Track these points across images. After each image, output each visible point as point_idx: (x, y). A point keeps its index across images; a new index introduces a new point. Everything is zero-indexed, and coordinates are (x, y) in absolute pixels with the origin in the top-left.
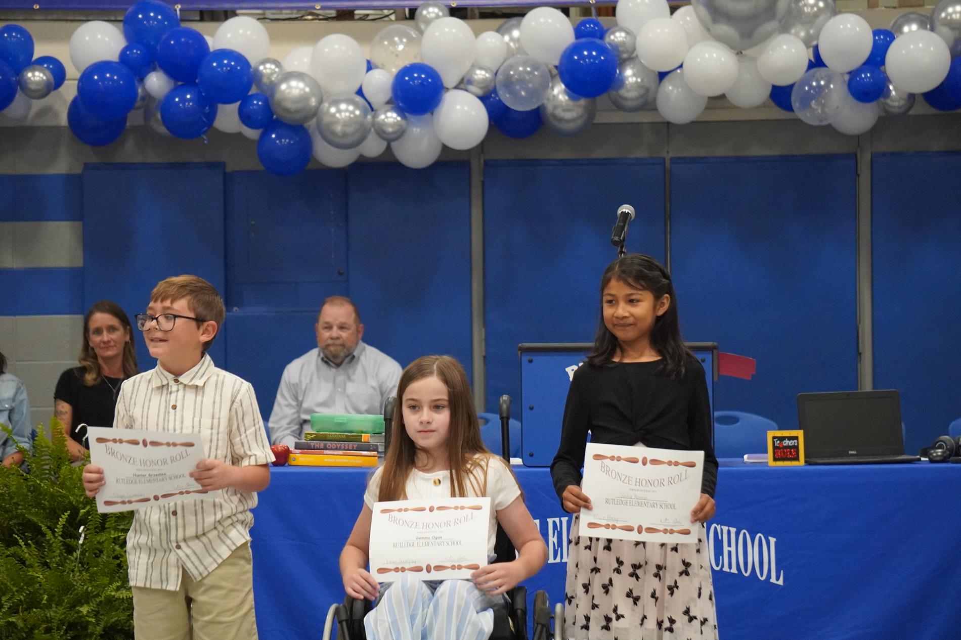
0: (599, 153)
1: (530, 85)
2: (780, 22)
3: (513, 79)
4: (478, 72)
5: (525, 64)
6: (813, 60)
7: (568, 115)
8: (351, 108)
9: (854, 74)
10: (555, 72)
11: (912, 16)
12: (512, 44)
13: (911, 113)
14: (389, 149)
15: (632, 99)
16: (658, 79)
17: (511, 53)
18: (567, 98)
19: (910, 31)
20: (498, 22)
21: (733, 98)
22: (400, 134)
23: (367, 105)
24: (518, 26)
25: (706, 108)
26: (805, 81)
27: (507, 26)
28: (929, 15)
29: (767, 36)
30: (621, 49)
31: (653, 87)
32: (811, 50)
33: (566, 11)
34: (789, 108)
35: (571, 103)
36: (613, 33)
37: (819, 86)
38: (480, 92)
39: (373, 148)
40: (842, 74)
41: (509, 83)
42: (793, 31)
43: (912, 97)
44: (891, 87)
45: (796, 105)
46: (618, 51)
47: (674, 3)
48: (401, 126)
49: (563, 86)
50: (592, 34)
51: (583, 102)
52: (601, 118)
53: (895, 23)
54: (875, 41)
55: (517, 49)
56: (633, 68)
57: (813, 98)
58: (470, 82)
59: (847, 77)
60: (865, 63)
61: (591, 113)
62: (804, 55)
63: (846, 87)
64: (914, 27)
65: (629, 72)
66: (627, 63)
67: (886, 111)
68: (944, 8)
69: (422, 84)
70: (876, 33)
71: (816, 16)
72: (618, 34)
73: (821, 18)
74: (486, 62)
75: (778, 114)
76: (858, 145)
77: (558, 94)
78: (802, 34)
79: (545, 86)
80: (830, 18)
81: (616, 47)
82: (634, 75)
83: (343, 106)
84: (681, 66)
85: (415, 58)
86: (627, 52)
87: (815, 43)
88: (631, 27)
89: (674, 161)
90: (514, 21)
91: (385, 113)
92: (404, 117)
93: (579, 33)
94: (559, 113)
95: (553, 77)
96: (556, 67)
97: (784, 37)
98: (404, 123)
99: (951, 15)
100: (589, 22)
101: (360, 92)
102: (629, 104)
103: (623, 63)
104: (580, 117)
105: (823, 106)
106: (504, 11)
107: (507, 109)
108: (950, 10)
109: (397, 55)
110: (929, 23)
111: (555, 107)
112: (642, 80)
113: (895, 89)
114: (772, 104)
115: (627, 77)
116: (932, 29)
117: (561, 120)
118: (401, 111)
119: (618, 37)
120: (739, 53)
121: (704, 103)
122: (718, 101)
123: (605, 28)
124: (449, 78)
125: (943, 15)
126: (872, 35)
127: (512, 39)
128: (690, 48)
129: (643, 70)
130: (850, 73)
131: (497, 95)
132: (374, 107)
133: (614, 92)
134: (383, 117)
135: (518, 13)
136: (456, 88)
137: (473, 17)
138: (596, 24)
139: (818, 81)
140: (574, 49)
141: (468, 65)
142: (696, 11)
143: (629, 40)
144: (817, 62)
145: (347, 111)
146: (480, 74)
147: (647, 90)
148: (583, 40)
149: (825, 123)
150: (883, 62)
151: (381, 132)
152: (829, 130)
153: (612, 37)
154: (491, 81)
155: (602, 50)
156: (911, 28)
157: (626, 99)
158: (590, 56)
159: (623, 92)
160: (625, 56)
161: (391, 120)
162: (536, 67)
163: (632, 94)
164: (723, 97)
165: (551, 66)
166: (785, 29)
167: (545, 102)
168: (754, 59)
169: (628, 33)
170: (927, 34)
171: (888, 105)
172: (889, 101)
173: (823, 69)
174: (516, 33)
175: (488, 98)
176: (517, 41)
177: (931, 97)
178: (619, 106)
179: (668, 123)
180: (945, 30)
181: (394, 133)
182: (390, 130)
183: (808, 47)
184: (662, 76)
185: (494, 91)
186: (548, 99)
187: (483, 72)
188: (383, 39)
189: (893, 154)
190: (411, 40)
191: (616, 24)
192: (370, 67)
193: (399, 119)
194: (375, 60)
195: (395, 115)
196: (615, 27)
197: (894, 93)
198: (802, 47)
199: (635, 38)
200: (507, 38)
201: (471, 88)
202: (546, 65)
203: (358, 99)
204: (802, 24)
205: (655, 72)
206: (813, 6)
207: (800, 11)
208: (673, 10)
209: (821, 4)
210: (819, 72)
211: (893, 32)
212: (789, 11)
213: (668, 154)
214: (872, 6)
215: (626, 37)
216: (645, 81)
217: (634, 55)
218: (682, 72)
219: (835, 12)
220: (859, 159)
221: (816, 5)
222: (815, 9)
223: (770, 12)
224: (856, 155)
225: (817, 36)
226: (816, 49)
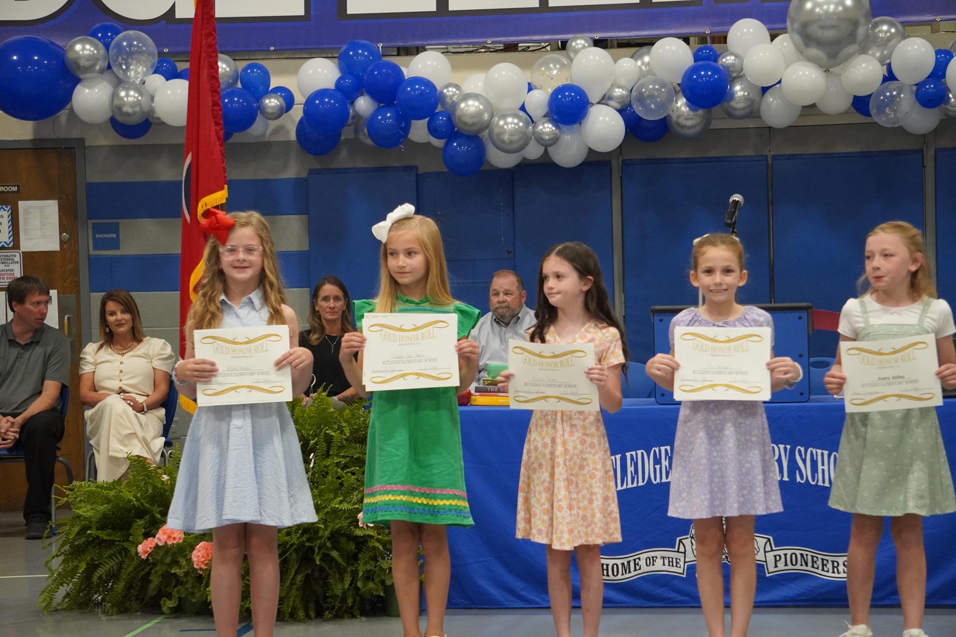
0: (713, 153)
1: (658, 100)
2: (860, 44)
3: (645, 95)
4: (617, 90)
5: (654, 83)
6: (886, 75)
7: (689, 123)
8: (516, 121)
9: (920, 86)
10: (678, 88)
12: (643, 67)
14: (546, 152)
15: (740, 109)
16: (761, 94)
17: (642, 75)
18: (688, 109)
20: (632, 50)
21: (822, 107)
22: (555, 140)
23: (529, 118)
24: (648, 53)
25: (800, 115)
26: (880, 92)
27: (638, 54)
29: (849, 57)
30: (731, 69)
31: (757, 99)
32: (885, 67)
33: (686, 40)
34: (867, 114)
35: (692, 113)
36: (725, 57)
37: (892, 96)
38: (618, 106)
39: (533, 152)
40: (911, 86)
41: (641, 99)
42: (870, 52)
44: (951, 96)
45: (873, 111)
46: (729, 71)
47: (774, 32)
48: (556, 134)
49: (685, 100)
50: (707, 58)
51: (701, 112)
52: (716, 125)
53: (953, 44)
54: (937, 59)
55: (648, 71)
56: (741, 84)
57: (887, 105)
58: (610, 98)
59: (915, 88)
60: (929, 77)
61: (708, 121)
62: (881, 71)
63: (913, 96)
65: (737, 88)
66: (736, 80)
67: (946, 115)
69: (572, 100)
70: (938, 52)
71: (889, 40)
72: (728, 58)
73: (893, 42)
74: (623, 82)
75: (860, 119)
76: (924, 142)
77: (681, 106)
78: (878, 54)
79: (670, 100)
80: (900, 41)
81: (727, 68)
82: (742, 90)
83: (510, 120)
84: (780, 82)
85: (567, 80)
86: (736, 71)
87: (888, 61)
88: (739, 51)
89: (775, 158)
90: (645, 49)
91: (544, 123)
92: (557, 127)
93: (697, 57)
94: (682, 121)
95: (676, 93)
96: (679, 85)
97: (863, 57)
98: (557, 131)
100: (706, 48)
101: (523, 108)
102: (738, 113)
103: (733, 80)
104: (700, 124)
105: (895, 111)
106: (637, 41)
107: (641, 118)
109: (552, 79)
111: (678, 117)
112: (748, 94)
114: (854, 110)
115: (737, 92)
117: (684, 127)
118: (555, 122)
119: (729, 60)
120: (827, 71)
121: (799, 111)
122: (810, 109)
123: (718, 53)
124: (594, 95)
126: (934, 54)
127: (643, 63)
128: (787, 68)
129: (749, 86)
130: (916, 85)
131: (632, 108)
132: (535, 120)
133: (726, 104)
134: (541, 127)
135: (649, 43)
136: (599, 103)
137: (612, 47)
138: (711, 50)
139: (891, 92)
140: (693, 70)
141: (609, 85)
142: (791, 38)
143: (737, 62)
144: (890, 77)
145: (512, 123)
146: (618, 92)
147: (753, 101)
148: (700, 63)
149: (897, 125)
150: (943, 76)
151: (539, 140)
152: (900, 131)
153: (724, 60)
154: (627, 97)
155: (716, 70)
157: (735, 109)
158: (706, 75)
159: (733, 104)
160: (734, 75)
161: (547, 130)
162: (663, 85)
163: (740, 105)
164: (814, 106)
165: (675, 84)
166: (863, 50)
167: (671, 112)
168: (839, 75)
169: (736, 56)
171: (948, 110)
172: (948, 107)
173: (895, 82)
174: (646, 59)
175: (625, 111)
176: (648, 64)
178: (730, 115)
179: (770, 128)
181: (549, 140)
182: (547, 137)
183: (882, 65)
184: (765, 90)
185: (630, 105)
186: (673, 111)
187: (621, 90)
188: (540, 66)
190: (563, 66)
191: (727, 50)
192: (530, 88)
193: (554, 128)
194: (535, 83)
195: (550, 126)
196: (727, 51)
197: (953, 100)
198: (878, 65)
199: (743, 61)
200: (639, 63)
201: (611, 103)
202: (671, 83)
203: (521, 113)
204: (878, 46)
205: (758, 86)
206: (886, 32)
207: (876, 36)
208: (773, 37)
209: (893, 30)
210: (892, 84)
211: (952, 51)
212: (867, 36)
213: (770, 152)
214: (934, 31)
215: (735, 60)
216: (751, 94)
217: (742, 74)
218: (780, 88)
219: (904, 37)
220: (925, 154)
221: (888, 31)
222: (888, 34)
223: (851, 37)
224: (923, 152)
225: (890, 56)
226: (889, 66)
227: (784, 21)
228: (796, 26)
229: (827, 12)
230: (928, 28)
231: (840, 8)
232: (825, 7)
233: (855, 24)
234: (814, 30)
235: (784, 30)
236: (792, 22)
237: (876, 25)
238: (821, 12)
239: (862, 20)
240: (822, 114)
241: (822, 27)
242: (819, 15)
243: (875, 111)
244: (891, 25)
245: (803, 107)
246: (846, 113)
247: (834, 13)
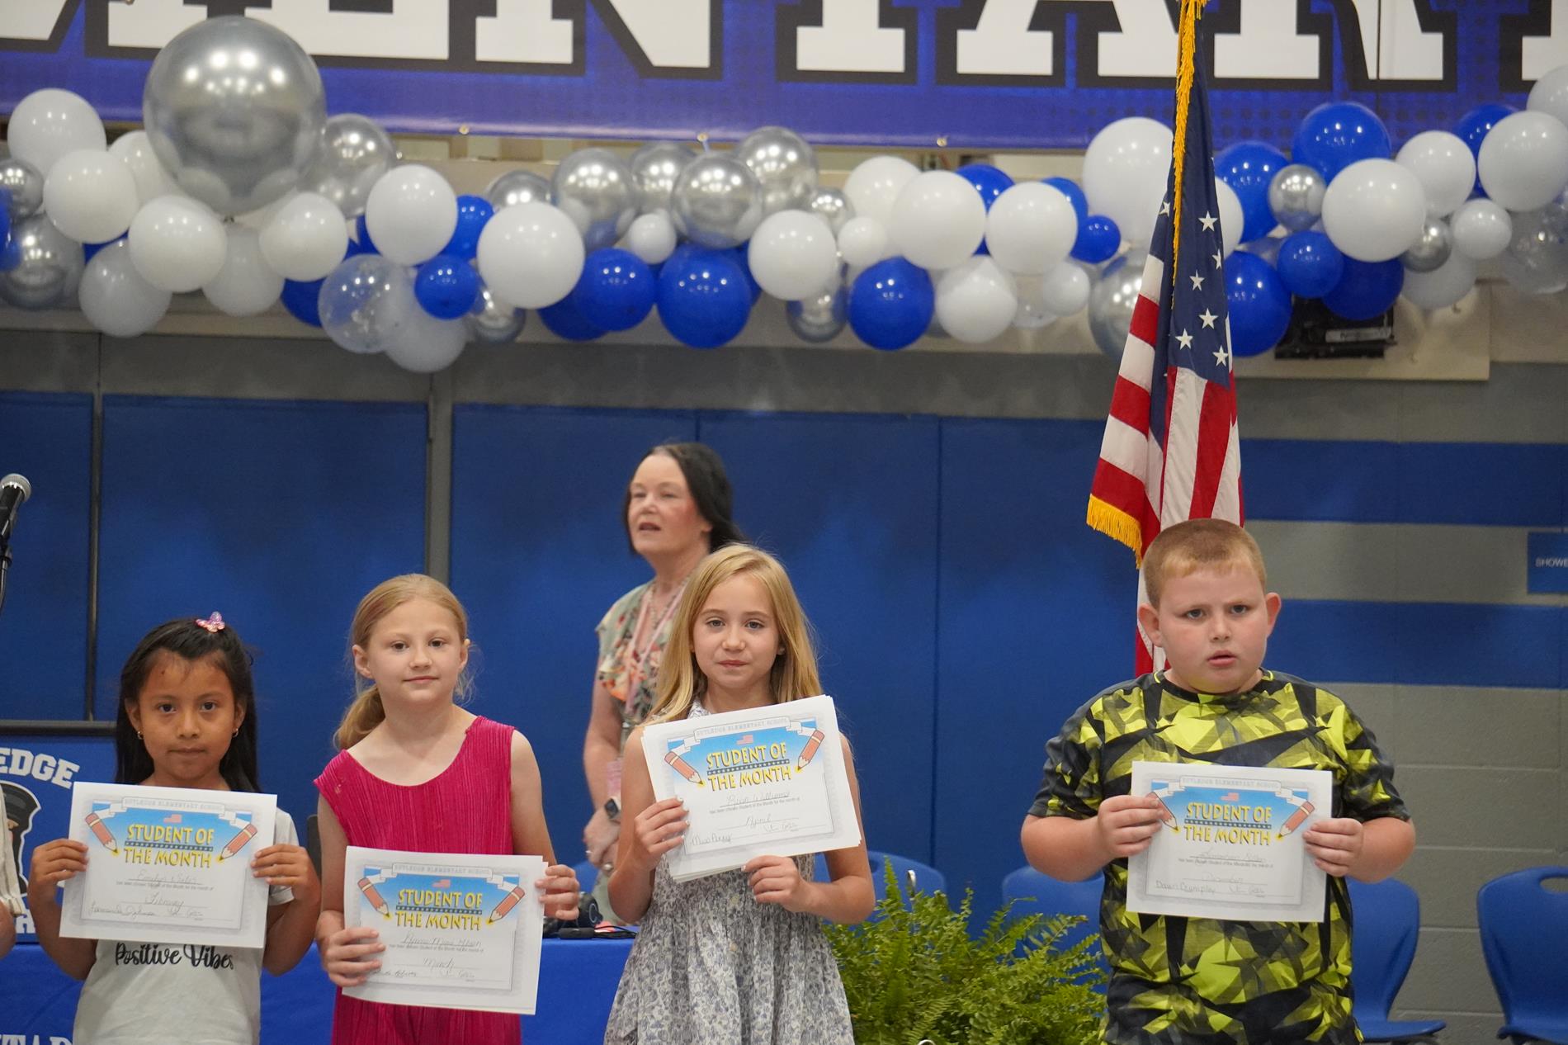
2: (301, 169)
6: (356, 239)
9: (425, 269)
11: (523, 178)
13: (519, 339)
15: (35, 289)
16: (82, 258)
19: (519, 203)
21: (216, 297)
25: (168, 312)
26: (342, 276)
28: (548, 177)
29: (278, 194)
30: (15, 198)
31: (73, 268)
32: (353, 224)
34: (313, 319)
37: (365, 286)
40: (405, 268)
42: (323, 188)
43: (520, 314)
44: (486, 295)
45: (325, 314)
46: (10, 200)
47: (114, 124)
53: (495, 186)
54: (461, 215)
56: (37, 234)
57: (355, 305)
59: (413, 274)
60: (444, 252)
62: (343, 232)
63: (410, 292)
64: (526, 196)
65: (29, 240)
66: (27, 223)
67: (478, 336)
68: (573, 168)
70: (463, 201)
71: (362, 164)
72: (10, 172)
73: (371, 170)
75: (294, 328)
76: (431, 389)
78: (339, 195)
80: (386, 171)
81: (5, 193)
82: (39, 245)
84: (125, 236)
86: (26, 203)
87: (359, 211)
88: (36, 161)
89: (110, 400)
97: (306, 197)
99: (584, 179)
102: (30, 296)
103: (19, 223)
105: (372, 320)
108: (583, 171)
110: (549, 190)
112: (54, 255)
113: (493, 298)
114: (284, 310)
115: (27, 249)
116: (554, 202)
119: (10, 176)
120: (229, 220)
121: (165, 303)
122: (191, 300)
125: (572, 179)
126: (454, 205)
128: (141, 205)
129: (55, 239)
130: (418, 266)
133: (3, 275)
139: (364, 278)
142: (153, 141)
143: (30, 183)
144: (362, 245)
147: (63, 274)
149: (374, 350)
150: (472, 252)
152: (381, 362)
156: (520, 198)
157: (23, 287)
159: (19, 275)
160: (23, 211)
163: (34, 280)
164: (198, 294)
166: (309, 183)
168: (254, 233)
169: (29, 171)
170: (546, 209)
171: (480, 324)
172: (482, 319)
173: (372, 257)
177: (553, 315)
178: (11, 299)
179: (100, 335)
180: (575, 205)
183: (347, 218)
184: (91, 250)
189: (491, 408)
197: (490, 305)
198: (337, 216)
199: (42, 182)
204: (338, 177)
205: (77, 243)
206: (356, 148)
207: (335, 156)
208: (112, 136)
209: (371, 146)
210: (365, 261)
211: (491, 201)
212: (316, 154)
213: (100, 387)
214: (457, 153)
215: (25, 178)
216: (59, 258)
217: (40, 210)
218: (126, 246)
219: (395, 163)
220: (432, 413)
221: (361, 146)
222: (361, 153)
223: (282, 151)
224: (426, 407)
225: (363, 200)
226: (362, 222)
227: (137, 102)
228: (164, 116)
229: (231, 94)
230: (442, 148)
231: (260, 88)
232: (227, 82)
233: (291, 126)
234: (204, 130)
235: (137, 123)
236: (156, 106)
237: (335, 131)
238: (218, 92)
239: (306, 118)
240: (216, 313)
241: (222, 124)
242: (215, 100)
243: (329, 315)
244: (368, 133)
245: (177, 296)
246: (267, 314)
247: (247, 97)
